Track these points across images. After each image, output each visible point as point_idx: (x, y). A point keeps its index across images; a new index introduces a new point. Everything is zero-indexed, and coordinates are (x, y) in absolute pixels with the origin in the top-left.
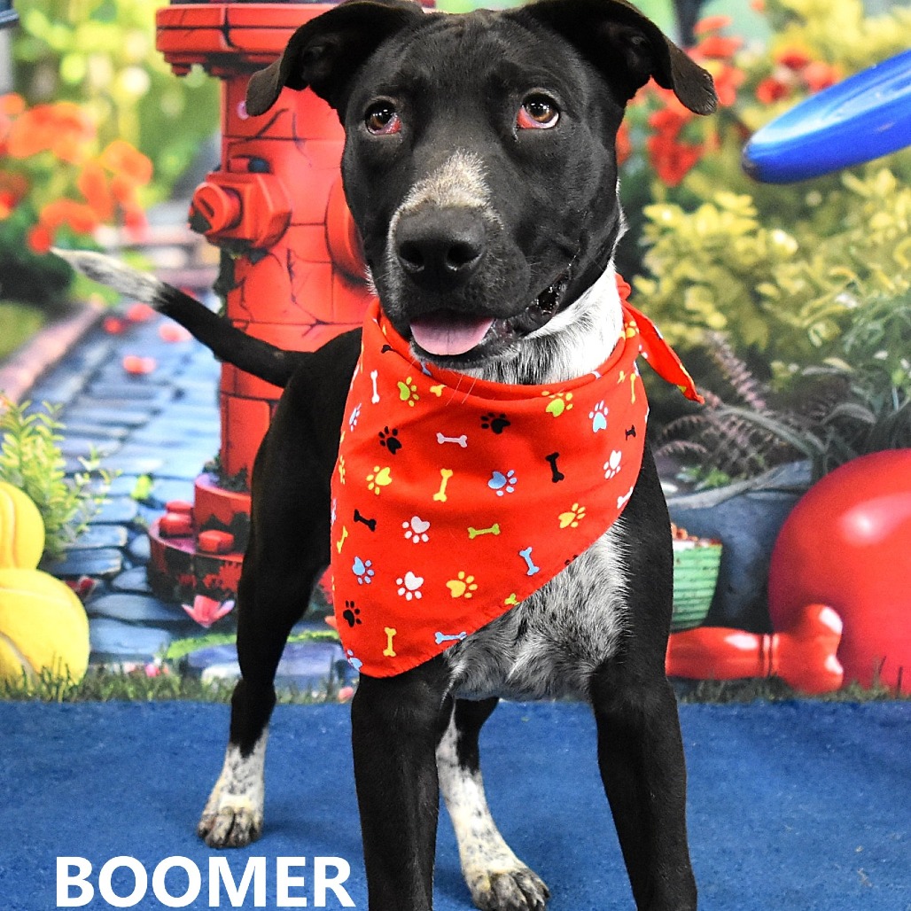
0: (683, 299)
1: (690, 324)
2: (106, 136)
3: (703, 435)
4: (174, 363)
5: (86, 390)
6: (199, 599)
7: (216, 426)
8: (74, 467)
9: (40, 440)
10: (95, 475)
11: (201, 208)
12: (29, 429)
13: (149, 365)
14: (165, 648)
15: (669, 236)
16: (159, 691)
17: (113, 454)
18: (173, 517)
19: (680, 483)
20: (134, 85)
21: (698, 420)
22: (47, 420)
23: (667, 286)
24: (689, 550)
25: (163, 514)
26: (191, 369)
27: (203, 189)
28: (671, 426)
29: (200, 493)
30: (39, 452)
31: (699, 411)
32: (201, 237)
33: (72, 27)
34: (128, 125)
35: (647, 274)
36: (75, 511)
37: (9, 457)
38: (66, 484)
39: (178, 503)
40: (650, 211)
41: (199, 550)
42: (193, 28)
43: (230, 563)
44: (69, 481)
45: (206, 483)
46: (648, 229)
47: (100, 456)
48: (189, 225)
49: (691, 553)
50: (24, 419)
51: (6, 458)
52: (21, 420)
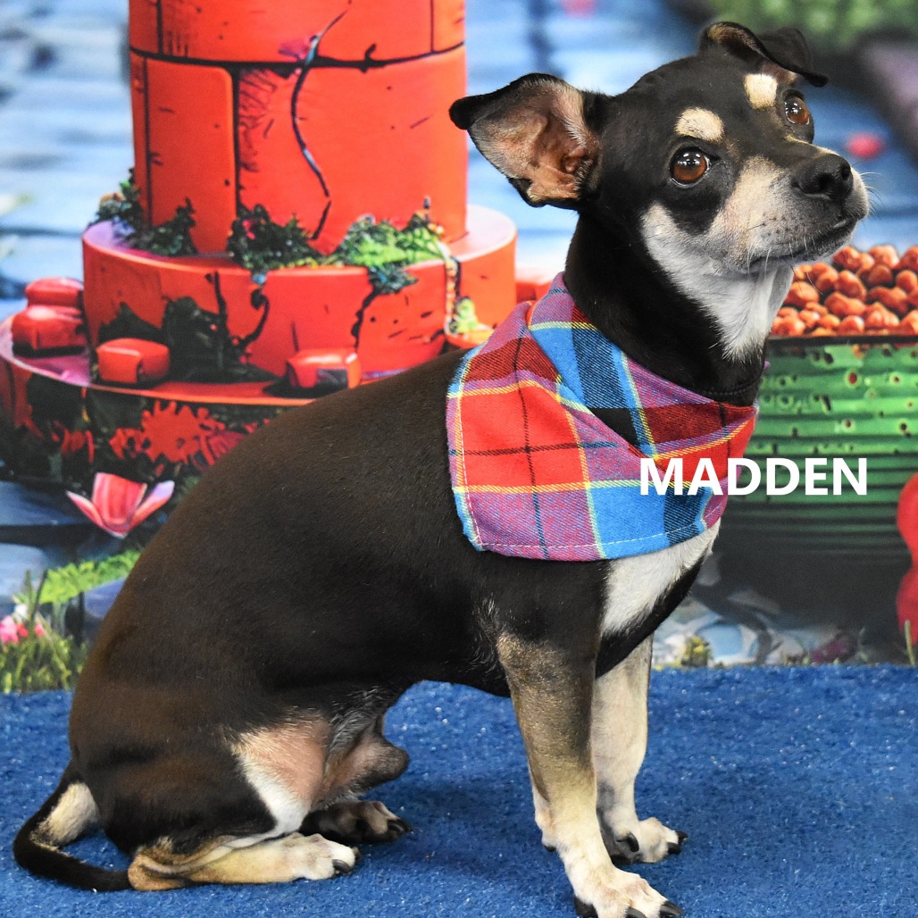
6: (103, 481)
7: (122, 122)
14: (35, 584)
16: (25, 673)
18: (41, 313)
25: (21, 306)
29: (94, 260)
39: (50, 284)
41: (98, 381)
43: (165, 404)
45: (106, 239)
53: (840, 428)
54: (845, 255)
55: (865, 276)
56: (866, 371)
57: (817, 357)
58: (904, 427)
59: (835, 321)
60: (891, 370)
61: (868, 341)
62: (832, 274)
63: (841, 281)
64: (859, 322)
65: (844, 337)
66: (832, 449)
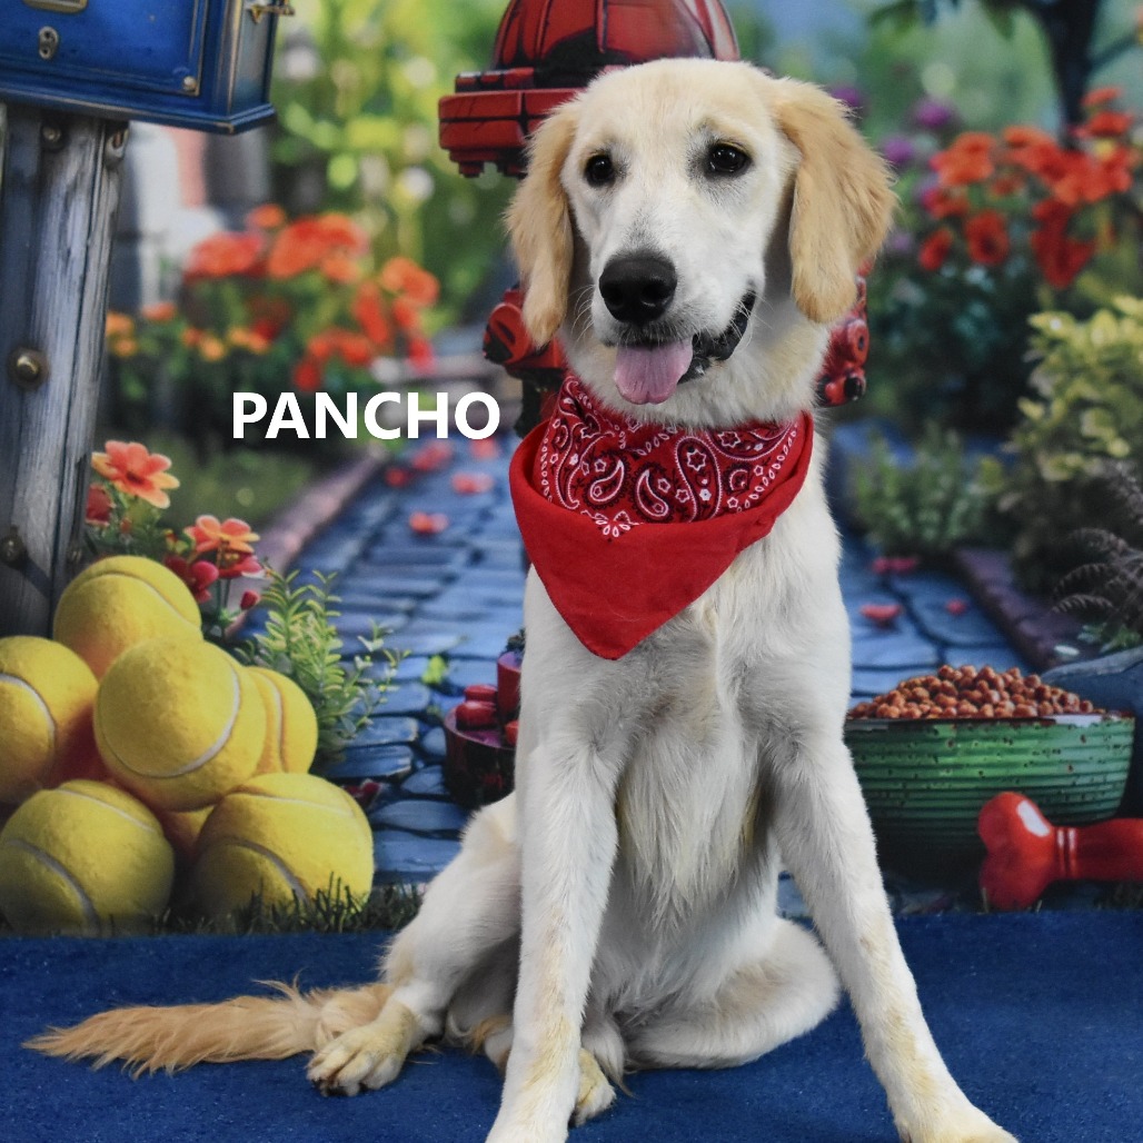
0: (1079, 424)
1: (1088, 454)
2: (383, 251)
3: (1107, 587)
4: (470, 519)
5: (365, 555)
8: (354, 647)
9: (311, 617)
10: (379, 657)
11: (498, 331)
12: (298, 604)
13: (439, 523)
15: (1059, 349)
17: (399, 631)
18: (473, 705)
19: (1080, 645)
20: (414, 188)
21: (1101, 569)
22: (319, 593)
23: (1058, 408)
24: (1095, 725)
25: (461, 701)
26: (490, 526)
27: (501, 309)
28: (1069, 577)
29: (504, 674)
30: (310, 632)
31: (1102, 557)
32: (500, 368)
34: (408, 235)
35: (1035, 396)
36: (355, 700)
37: (274, 638)
38: (342, 669)
39: (478, 688)
40: (1038, 320)
41: (505, 744)
42: (484, 120)
44: (347, 665)
45: (511, 662)
46: (1035, 341)
47: (383, 634)
48: (485, 354)
49: (1099, 729)
50: (292, 592)
51: (271, 639)
52: (288, 593)
53: (943, 774)
54: (946, 671)
55: (957, 683)
56: (958, 739)
57: (929, 731)
58: (981, 773)
59: (939, 710)
60: (973, 739)
61: (960, 721)
62: (937, 682)
63: (943, 686)
64: (954, 711)
65: (945, 719)
66: (938, 786)
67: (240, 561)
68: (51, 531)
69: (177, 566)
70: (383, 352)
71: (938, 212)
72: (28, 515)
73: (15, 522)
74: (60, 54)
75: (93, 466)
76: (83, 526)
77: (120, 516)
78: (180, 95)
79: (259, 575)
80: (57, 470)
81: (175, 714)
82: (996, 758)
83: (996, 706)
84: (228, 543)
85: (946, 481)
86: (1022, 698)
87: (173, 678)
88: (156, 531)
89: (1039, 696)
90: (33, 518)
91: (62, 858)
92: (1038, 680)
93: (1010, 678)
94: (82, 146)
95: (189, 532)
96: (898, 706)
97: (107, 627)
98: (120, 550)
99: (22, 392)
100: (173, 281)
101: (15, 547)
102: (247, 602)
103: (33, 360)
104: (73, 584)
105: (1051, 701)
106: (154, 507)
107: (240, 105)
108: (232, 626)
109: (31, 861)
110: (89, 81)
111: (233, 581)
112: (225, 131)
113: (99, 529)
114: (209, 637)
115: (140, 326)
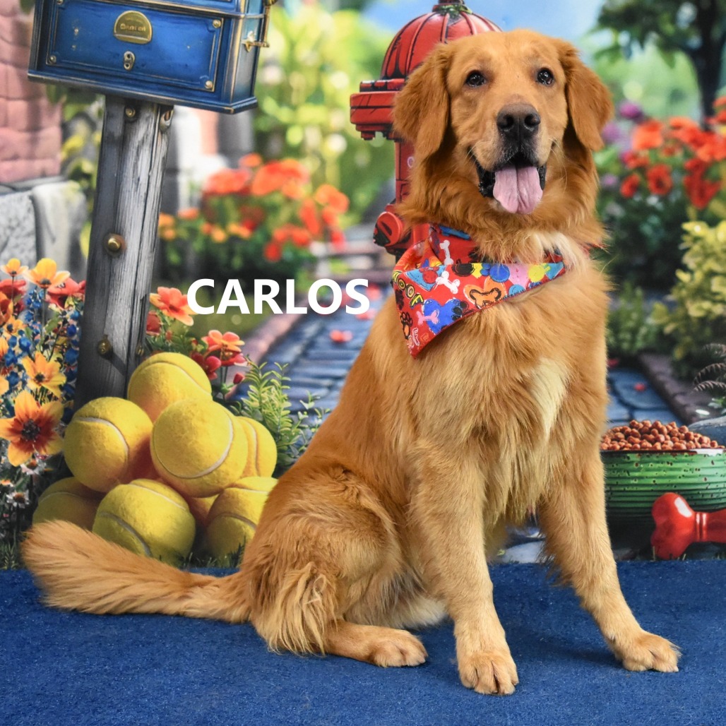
0: (710, 285)
1: (715, 302)
2: (317, 181)
3: (725, 377)
4: (365, 334)
5: (304, 354)
8: (297, 406)
9: (273, 389)
10: (312, 412)
11: (382, 228)
12: (266, 381)
13: (347, 336)
15: (699, 243)
17: (323, 398)
19: (711, 409)
20: (336, 146)
21: (721, 366)
22: (278, 375)
23: (698, 276)
24: (719, 455)
27: (384, 215)
28: (703, 371)
30: (273, 397)
31: (722, 360)
32: (383, 248)
33: (294, 108)
34: (332, 173)
35: (685, 269)
36: (298, 436)
37: (252, 401)
38: (291, 419)
40: (687, 226)
42: (376, 108)
44: (293, 417)
46: (686, 238)
47: (314, 399)
48: (374, 240)
49: (721, 457)
50: (263, 374)
51: (251, 401)
52: (260, 375)
53: (633, 482)
54: (634, 423)
55: (640, 430)
56: (641, 462)
57: (625, 458)
58: (654, 481)
59: (630, 445)
60: (649, 462)
61: (642, 452)
62: (629, 430)
63: (632, 432)
64: (638, 446)
65: (633, 451)
66: (630, 489)
67: (233, 357)
68: (126, 339)
69: (198, 359)
70: (316, 239)
71: (632, 164)
72: (114, 329)
73: (106, 333)
74: (135, 67)
75: (150, 301)
76: (145, 336)
77: (165, 330)
78: (204, 91)
79: (244, 364)
80: (130, 303)
81: (196, 442)
82: (663, 473)
83: (662, 443)
84: (226, 346)
85: (635, 316)
86: (677, 439)
87: (195, 422)
88: (186, 339)
89: (687, 438)
90: (116, 330)
91: (132, 523)
92: (686, 429)
93: (671, 428)
94: (147, 119)
95: (204, 339)
96: (607, 443)
97: (158, 393)
98: (165, 349)
99: (111, 258)
100: (198, 196)
101: (106, 346)
102: (237, 380)
103: (117, 241)
104: (139, 368)
105: (694, 441)
106: (184, 325)
107: (237, 97)
108: (230, 393)
109: (115, 524)
110: (152, 83)
111: (229, 368)
112: (228, 112)
113: (152, 336)
114: (216, 399)
115: (178, 222)
